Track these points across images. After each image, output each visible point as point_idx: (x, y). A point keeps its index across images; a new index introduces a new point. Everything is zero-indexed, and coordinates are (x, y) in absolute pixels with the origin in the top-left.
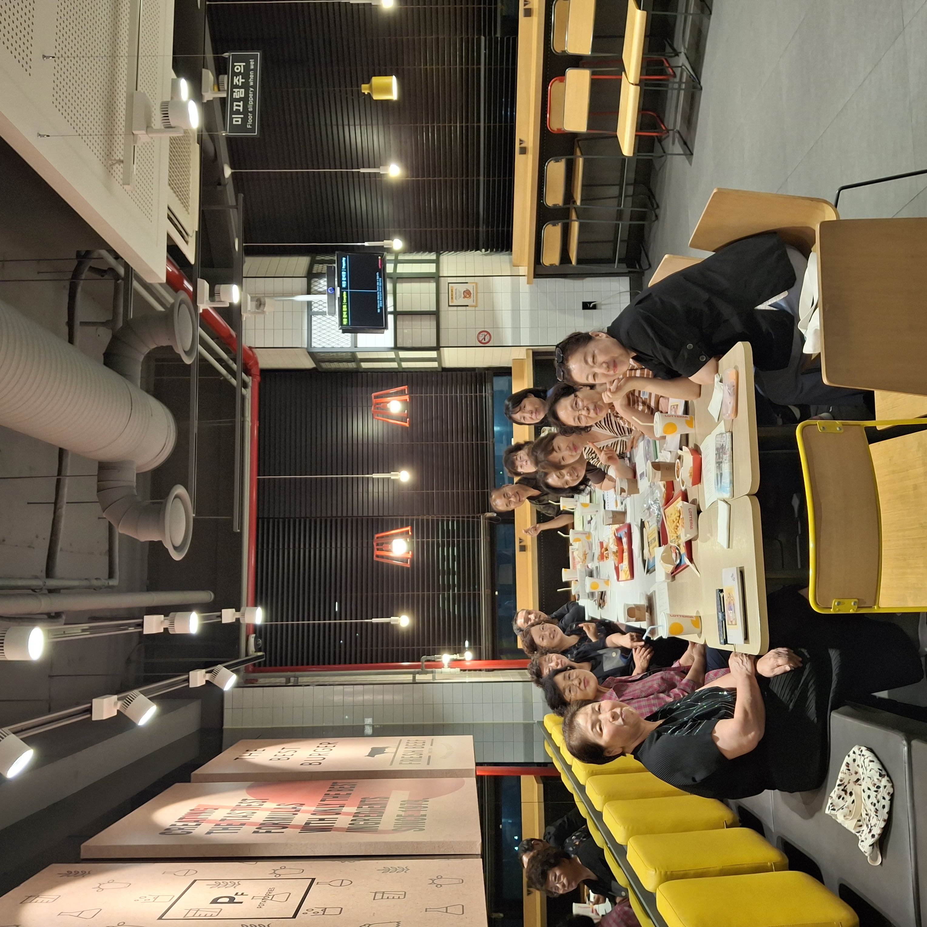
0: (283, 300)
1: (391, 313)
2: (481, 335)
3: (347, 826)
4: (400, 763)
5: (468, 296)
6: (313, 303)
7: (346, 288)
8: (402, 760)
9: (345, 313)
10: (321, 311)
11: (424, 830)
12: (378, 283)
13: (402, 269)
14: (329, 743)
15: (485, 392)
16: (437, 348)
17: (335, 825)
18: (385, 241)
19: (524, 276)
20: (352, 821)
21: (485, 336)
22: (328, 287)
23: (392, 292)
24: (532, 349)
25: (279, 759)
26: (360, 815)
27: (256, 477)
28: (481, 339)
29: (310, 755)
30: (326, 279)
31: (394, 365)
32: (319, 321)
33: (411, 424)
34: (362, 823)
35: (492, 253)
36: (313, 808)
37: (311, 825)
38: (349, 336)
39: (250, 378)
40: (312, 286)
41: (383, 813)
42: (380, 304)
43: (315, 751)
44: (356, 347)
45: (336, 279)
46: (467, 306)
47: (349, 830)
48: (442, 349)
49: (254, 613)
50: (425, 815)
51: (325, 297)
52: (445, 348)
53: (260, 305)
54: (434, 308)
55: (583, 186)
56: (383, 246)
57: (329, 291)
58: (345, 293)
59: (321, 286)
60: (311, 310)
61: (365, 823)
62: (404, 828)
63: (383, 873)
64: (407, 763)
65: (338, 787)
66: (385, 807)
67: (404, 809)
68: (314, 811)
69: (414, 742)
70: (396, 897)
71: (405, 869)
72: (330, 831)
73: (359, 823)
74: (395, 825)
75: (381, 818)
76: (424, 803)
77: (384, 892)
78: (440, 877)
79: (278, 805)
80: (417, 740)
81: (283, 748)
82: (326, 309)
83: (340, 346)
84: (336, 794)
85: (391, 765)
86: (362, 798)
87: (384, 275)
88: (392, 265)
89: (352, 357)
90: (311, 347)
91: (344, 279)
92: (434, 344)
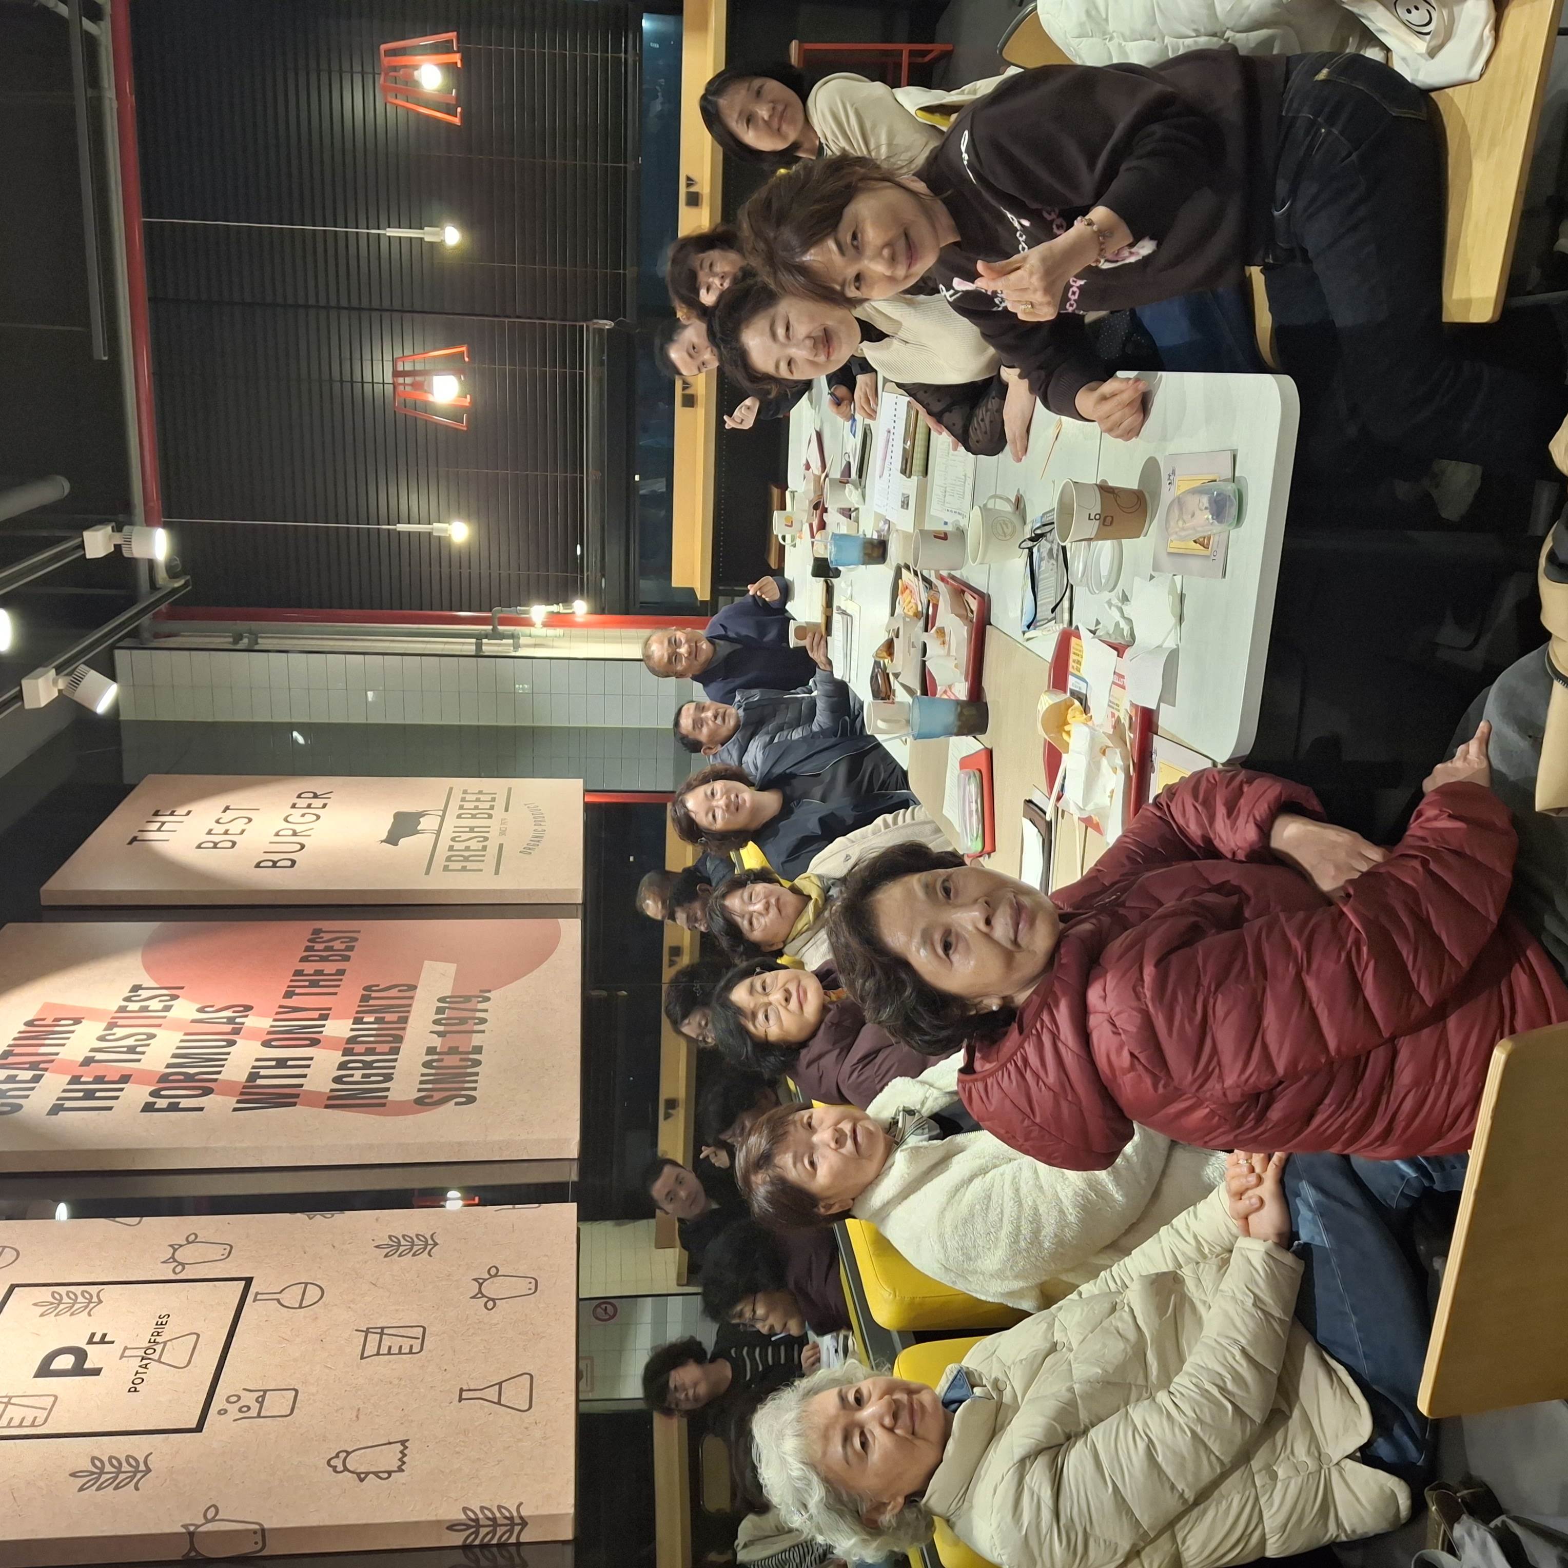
3: (329, 1086)
4: (446, 868)
8: (448, 859)
11: (474, 1100)
14: (316, 796)
15: (625, 52)
17: (309, 1085)
20: (340, 1067)
25: (215, 845)
26: (357, 1048)
27: (138, 220)
29: (277, 834)
33: (465, 118)
34: (358, 1075)
36: (267, 1023)
37: (260, 1082)
41: (400, 1039)
43: (286, 820)
47: (335, 1101)
49: (149, 539)
50: (478, 1050)
61: (364, 1076)
62: (437, 1096)
63: (386, 1256)
64: (458, 866)
65: (321, 946)
66: (405, 1020)
67: (441, 1028)
68: (269, 1033)
69: (474, 797)
70: (406, 1349)
71: (430, 1242)
72: (294, 1104)
73: (352, 1076)
74: (421, 1082)
75: (395, 1060)
76: (480, 1006)
77: (382, 1328)
78: (494, 1273)
79: (201, 1010)
80: (480, 792)
81: (227, 808)
84: (317, 973)
85: (427, 872)
86: (364, 989)
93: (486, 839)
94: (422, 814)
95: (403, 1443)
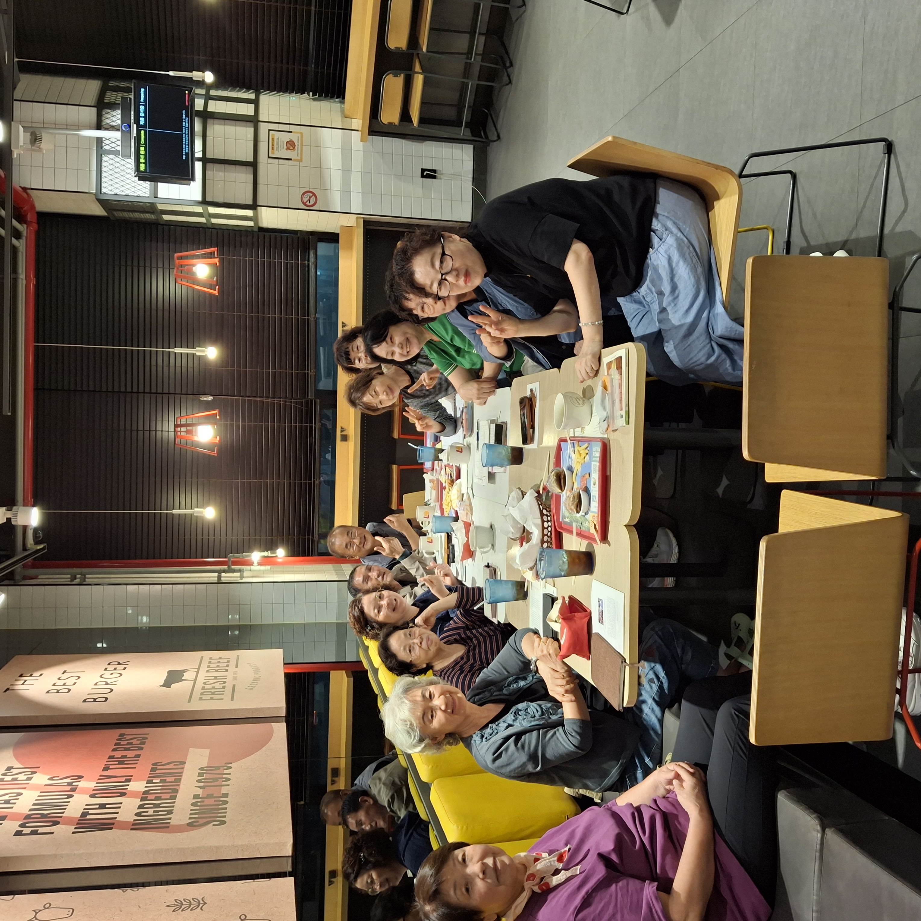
0: (67, 134)
1: (199, 159)
2: (305, 196)
3: (133, 818)
4: (201, 699)
5: (291, 148)
6: (104, 139)
7: (145, 126)
8: (202, 694)
9: (142, 157)
10: (113, 149)
11: (225, 822)
12: (184, 123)
13: (214, 107)
14: (119, 664)
15: (308, 260)
16: (254, 206)
17: (120, 818)
18: (195, 72)
19: (357, 130)
20: (140, 807)
21: (310, 197)
22: (122, 123)
23: (201, 134)
24: (363, 218)
25: (58, 692)
26: (150, 797)
27: (32, 344)
28: (305, 200)
29: (96, 684)
30: (119, 112)
31: (202, 220)
32: (111, 162)
33: (221, 291)
35: (321, 98)
36: (92, 785)
37: (88, 817)
38: (147, 185)
39: (25, 226)
40: (104, 118)
41: (177, 791)
42: (186, 149)
43: (101, 676)
44: (157, 197)
45: (132, 113)
46: (291, 159)
47: (136, 826)
48: (259, 208)
49: (28, 514)
50: (226, 795)
52: (262, 208)
53: (36, 139)
54: (250, 159)
55: (431, 29)
56: (192, 78)
57: (124, 129)
58: (142, 132)
59: (114, 119)
60: (101, 147)
61: (154, 812)
62: (201, 821)
63: (173, 911)
64: (209, 697)
65: (125, 742)
66: (180, 780)
67: (202, 784)
68: (94, 790)
69: (216, 661)
71: (202, 902)
72: (111, 829)
73: (147, 812)
74: (191, 814)
75: (174, 802)
76: (225, 772)
78: (242, 917)
79: (50, 779)
80: (220, 658)
81: (65, 672)
82: (119, 148)
83: (136, 195)
84: (123, 757)
85: (189, 701)
86: (153, 765)
87: (193, 114)
88: (202, 101)
89: (151, 208)
90: (101, 193)
91: (142, 114)
92: (250, 202)
93: (225, 682)
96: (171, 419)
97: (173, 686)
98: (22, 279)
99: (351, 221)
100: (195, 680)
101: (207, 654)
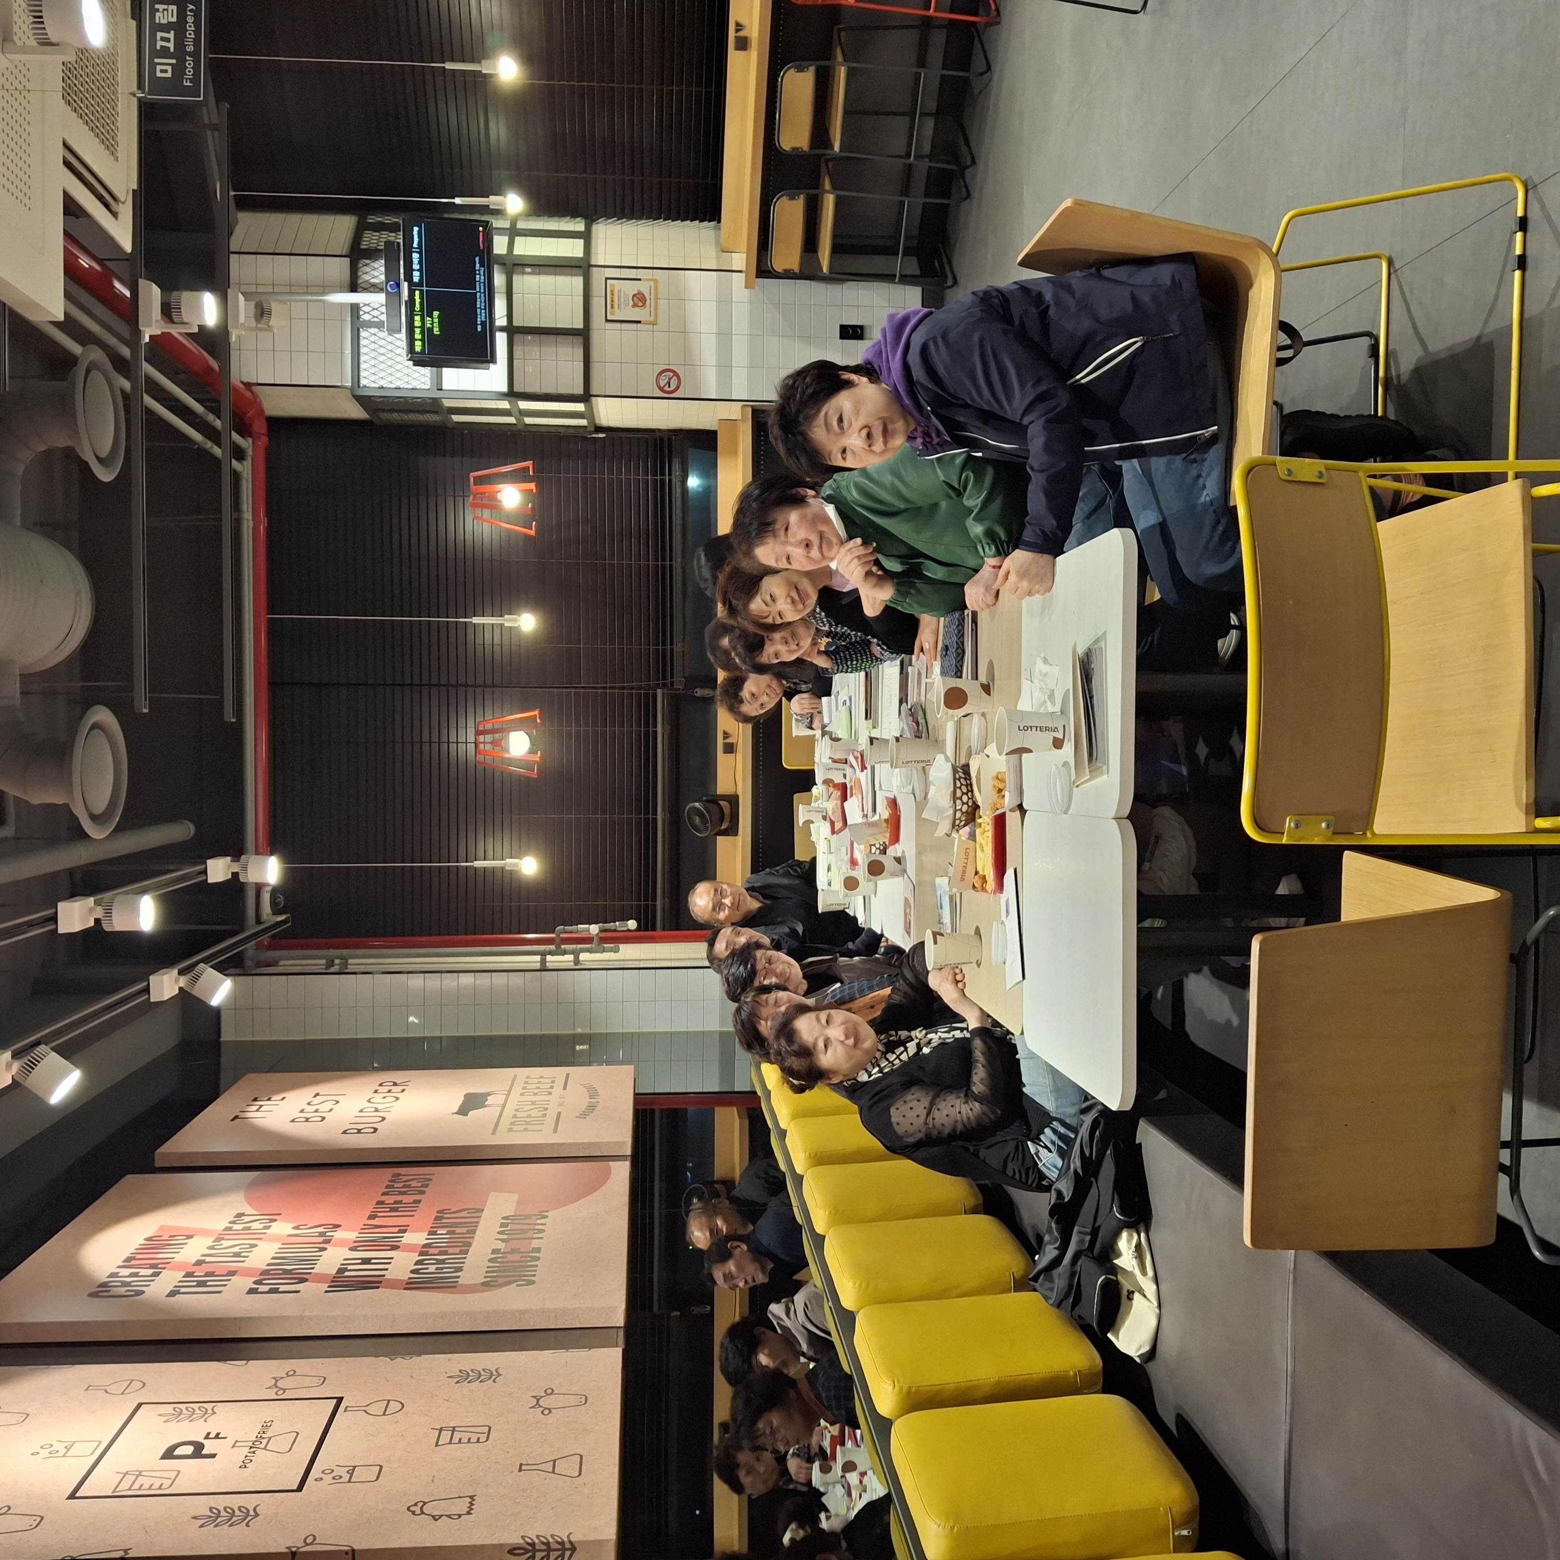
0: (308, 301)
1: (502, 329)
2: (662, 377)
3: (406, 1275)
4: (510, 1130)
5: (640, 304)
6: (361, 306)
7: (420, 284)
8: (513, 1123)
9: (417, 331)
10: (376, 319)
11: (533, 1282)
12: (478, 276)
13: (526, 247)
14: (395, 1084)
15: (670, 474)
16: (586, 397)
17: (389, 1275)
18: (491, 197)
19: (740, 272)
20: (417, 1263)
21: (670, 379)
22: (387, 281)
23: (504, 289)
24: (752, 406)
25: (307, 1120)
26: (431, 1251)
27: (265, 617)
28: (662, 383)
29: (361, 1111)
30: (383, 261)
31: (511, 420)
32: (373, 338)
33: (539, 530)
34: (432, 1268)
36: (353, 1235)
37: (347, 1274)
38: (427, 371)
39: (250, 440)
40: (360, 273)
41: (469, 1245)
42: (481, 316)
43: (369, 1101)
44: (441, 390)
45: (402, 263)
46: (639, 322)
47: (410, 1285)
48: (593, 399)
49: (263, 867)
50: (538, 1250)
51: (380, 298)
52: (599, 399)
53: (262, 314)
54: (579, 324)
55: (846, 112)
56: (488, 206)
57: (389, 289)
58: (417, 293)
59: (376, 274)
60: (358, 318)
61: (437, 1269)
62: (501, 1281)
63: (457, 1382)
64: (521, 1128)
65: (401, 1185)
66: (474, 1232)
67: (505, 1237)
68: (355, 1242)
69: (536, 1081)
70: (474, 1440)
71: (495, 1373)
72: (378, 1287)
73: (427, 1269)
74: (487, 1272)
75: (465, 1258)
76: (539, 1221)
77: (454, 1428)
78: (550, 1392)
79: (295, 1228)
80: (542, 1077)
81: (317, 1095)
82: (384, 318)
83: (410, 387)
84: (396, 1202)
85: (494, 1133)
86: (438, 1212)
87: (489, 259)
88: (505, 239)
89: (433, 405)
90: (359, 386)
91: (416, 266)
92: (579, 390)
93: (546, 1109)
94: (488, 1094)
95: (472, 1497)
96: (471, 723)
97: (471, 1113)
98: (248, 520)
99: (734, 411)
100: (504, 1106)
101: (522, 1072)
